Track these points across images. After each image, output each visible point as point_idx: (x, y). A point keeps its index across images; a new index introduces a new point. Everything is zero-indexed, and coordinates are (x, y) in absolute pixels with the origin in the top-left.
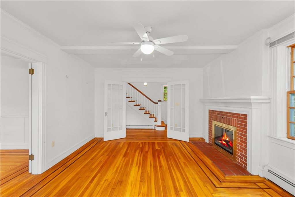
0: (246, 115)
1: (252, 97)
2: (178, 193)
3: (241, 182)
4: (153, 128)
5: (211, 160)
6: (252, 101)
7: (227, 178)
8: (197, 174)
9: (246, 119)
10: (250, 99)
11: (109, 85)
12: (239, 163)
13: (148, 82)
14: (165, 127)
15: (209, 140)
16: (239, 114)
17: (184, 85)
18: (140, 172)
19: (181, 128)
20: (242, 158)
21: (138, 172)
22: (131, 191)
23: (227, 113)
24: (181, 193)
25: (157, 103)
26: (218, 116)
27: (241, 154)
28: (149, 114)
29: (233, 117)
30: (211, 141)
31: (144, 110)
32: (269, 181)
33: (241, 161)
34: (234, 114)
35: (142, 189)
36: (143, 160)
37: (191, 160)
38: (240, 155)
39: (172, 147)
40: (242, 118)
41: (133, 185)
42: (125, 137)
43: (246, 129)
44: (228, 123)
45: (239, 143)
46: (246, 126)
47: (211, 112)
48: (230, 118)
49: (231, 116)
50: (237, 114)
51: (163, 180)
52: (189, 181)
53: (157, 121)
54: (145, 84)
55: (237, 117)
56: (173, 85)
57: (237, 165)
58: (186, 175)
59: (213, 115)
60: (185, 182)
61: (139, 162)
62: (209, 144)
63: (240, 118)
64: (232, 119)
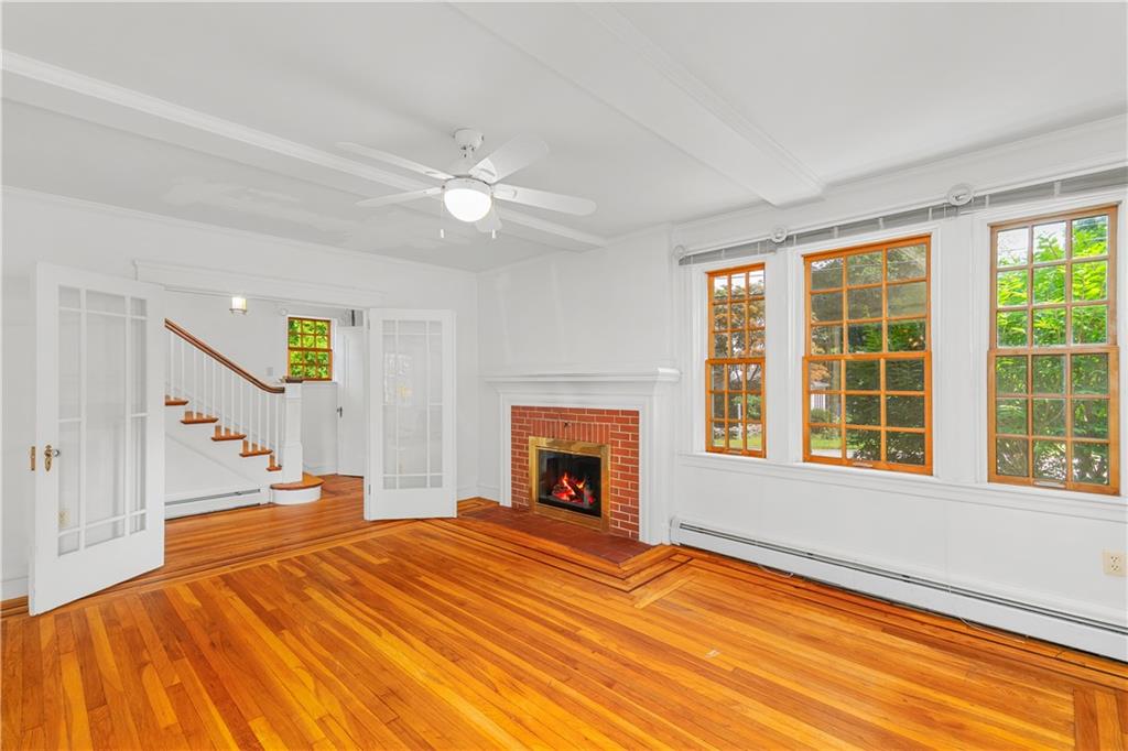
0: (637, 413)
1: (661, 370)
2: (576, 636)
3: (651, 566)
4: (263, 500)
5: (564, 544)
6: (660, 378)
7: (626, 568)
8: (566, 583)
9: (636, 421)
10: (657, 374)
11: (68, 293)
12: (617, 531)
13: (251, 299)
14: (319, 488)
15: (513, 498)
16: (616, 412)
17: (437, 324)
18: (421, 643)
19: (428, 475)
20: (626, 518)
21: (412, 646)
22: (463, 695)
23: (583, 410)
24: (580, 633)
25: (282, 390)
26: (548, 422)
27: (623, 509)
28: (241, 441)
29: (599, 419)
30: (522, 500)
31: (212, 426)
32: (683, 546)
33: (623, 525)
34: (602, 412)
35: (487, 675)
36: (378, 609)
37: (519, 560)
38: (619, 511)
39: (422, 544)
40: (627, 421)
41: (443, 680)
42: (161, 563)
43: (637, 446)
44: (584, 436)
45: (617, 483)
46: (636, 437)
47: (519, 413)
48: (590, 425)
49: (592, 419)
50: (609, 412)
51: (510, 629)
52: (568, 604)
53: (279, 468)
54: (238, 302)
55: (610, 420)
56: (394, 322)
57: (612, 537)
58: (547, 595)
59: (528, 422)
60: (564, 610)
61: (369, 620)
62: (514, 509)
63: (618, 420)
64: (595, 426)
